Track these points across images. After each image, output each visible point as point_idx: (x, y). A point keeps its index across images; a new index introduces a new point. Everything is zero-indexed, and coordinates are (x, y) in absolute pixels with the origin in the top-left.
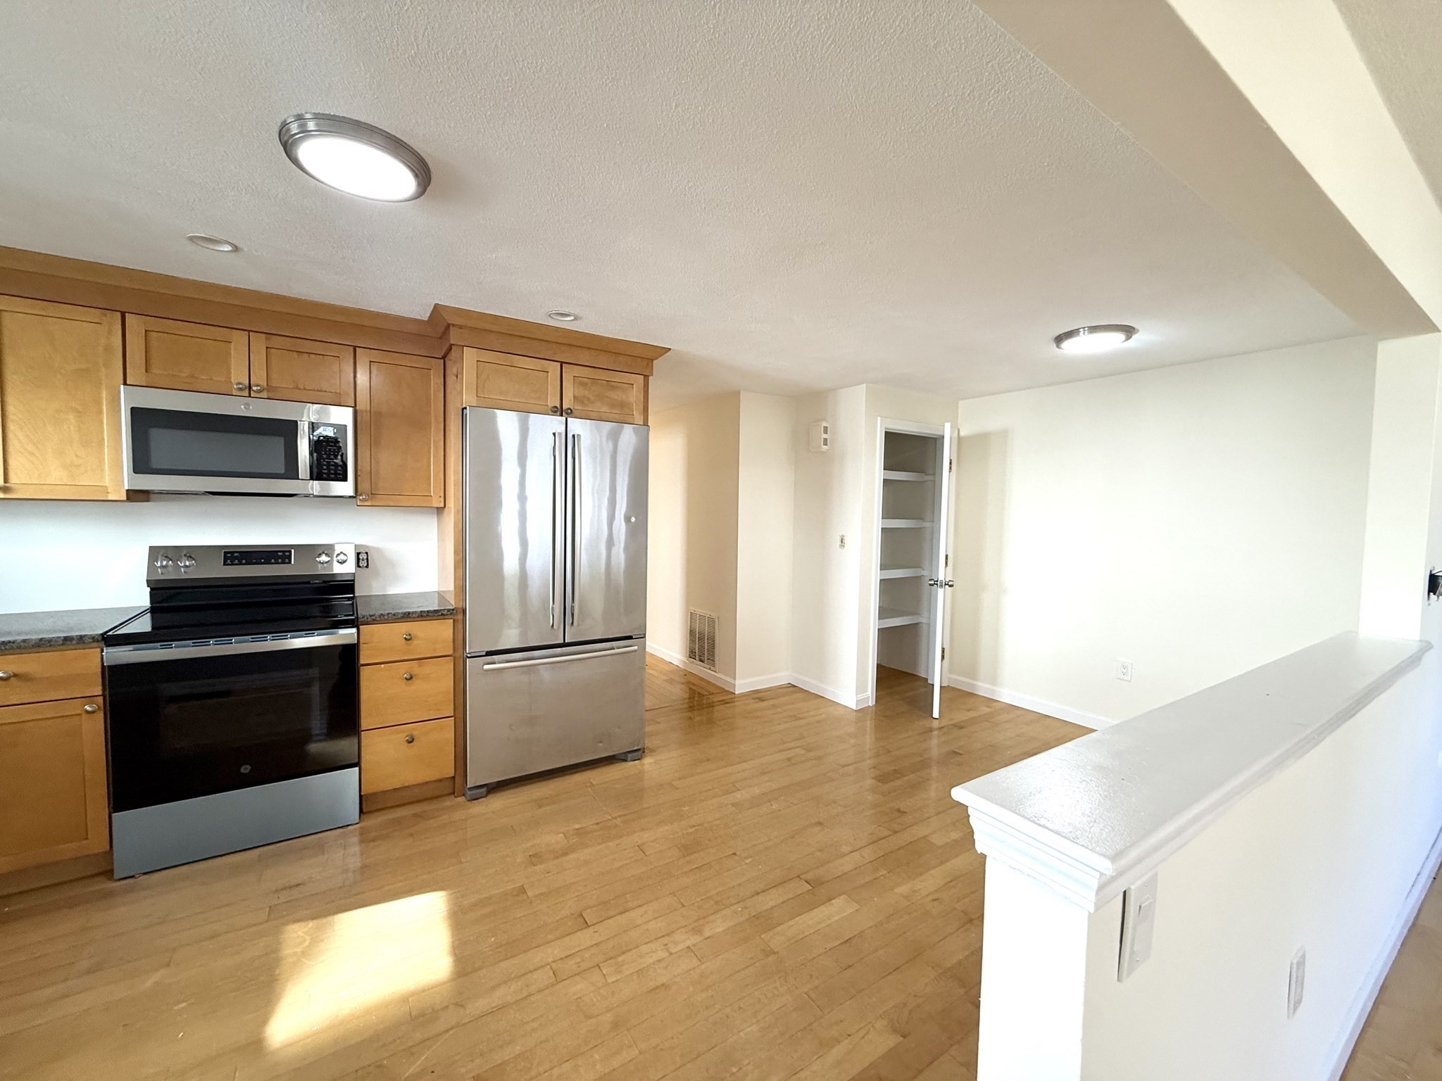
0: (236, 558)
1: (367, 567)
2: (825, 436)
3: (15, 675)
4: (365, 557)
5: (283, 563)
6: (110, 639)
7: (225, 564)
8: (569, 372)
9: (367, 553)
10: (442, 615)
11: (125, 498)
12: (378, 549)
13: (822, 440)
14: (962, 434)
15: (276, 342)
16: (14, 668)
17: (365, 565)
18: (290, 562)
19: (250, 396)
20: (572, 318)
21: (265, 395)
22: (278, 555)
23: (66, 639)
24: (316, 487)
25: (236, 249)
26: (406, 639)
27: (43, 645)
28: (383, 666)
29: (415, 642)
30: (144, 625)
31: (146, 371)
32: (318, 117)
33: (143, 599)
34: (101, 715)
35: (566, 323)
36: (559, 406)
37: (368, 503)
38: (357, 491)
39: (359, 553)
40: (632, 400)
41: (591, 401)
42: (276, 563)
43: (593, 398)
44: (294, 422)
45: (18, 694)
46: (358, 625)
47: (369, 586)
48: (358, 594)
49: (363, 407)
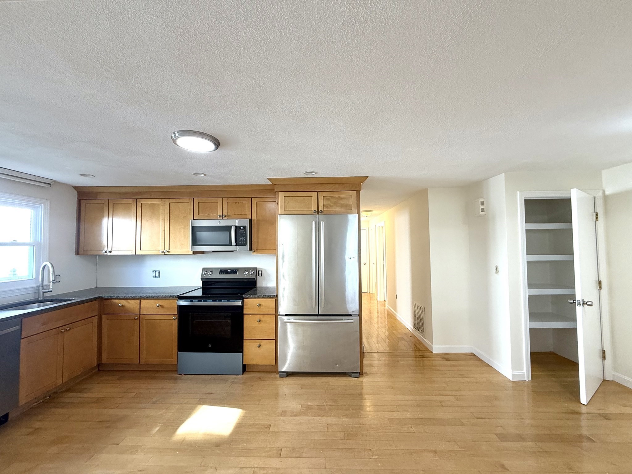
0: (223, 272)
1: (261, 276)
2: (482, 207)
3: (160, 306)
4: (261, 273)
5: (235, 274)
6: (181, 297)
7: (220, 274)
8: (321, 195)
9: (261, 271)
10: (271, 297)
11: (192, 253)
12: (265, 270)
13: (480, 209)
14: (607, 193)
15: (230, 200)
16: (160, 304)
17: (261, 275)
18: (237, 274)
19: (222, 219)
20: (314, 173)
21: (226, 218)
22: (234, 271)
23: (170, 296)
24: (237, 248)
25: (205, 175)
26: (258, 306)
27: (165, 298)
28: (251, 315)
29: (262, 307)
30: (199, 293)
31: (198, 215)
32: (178, 132)
33: (200, 284)
34: (177, 320)
35: (312, 175)
36: (317, 210)
37: (255, 253)
38: (251, 249)
39: (259, 271)
40: (351, 203)
41: (332, 206)
42: (233, 274)
43: (332, 205)
44: (231, 226)
45: (161, 311)
46: (243, 299)
47: (262, 283)
48: (258, 286)
49: (254, 218)
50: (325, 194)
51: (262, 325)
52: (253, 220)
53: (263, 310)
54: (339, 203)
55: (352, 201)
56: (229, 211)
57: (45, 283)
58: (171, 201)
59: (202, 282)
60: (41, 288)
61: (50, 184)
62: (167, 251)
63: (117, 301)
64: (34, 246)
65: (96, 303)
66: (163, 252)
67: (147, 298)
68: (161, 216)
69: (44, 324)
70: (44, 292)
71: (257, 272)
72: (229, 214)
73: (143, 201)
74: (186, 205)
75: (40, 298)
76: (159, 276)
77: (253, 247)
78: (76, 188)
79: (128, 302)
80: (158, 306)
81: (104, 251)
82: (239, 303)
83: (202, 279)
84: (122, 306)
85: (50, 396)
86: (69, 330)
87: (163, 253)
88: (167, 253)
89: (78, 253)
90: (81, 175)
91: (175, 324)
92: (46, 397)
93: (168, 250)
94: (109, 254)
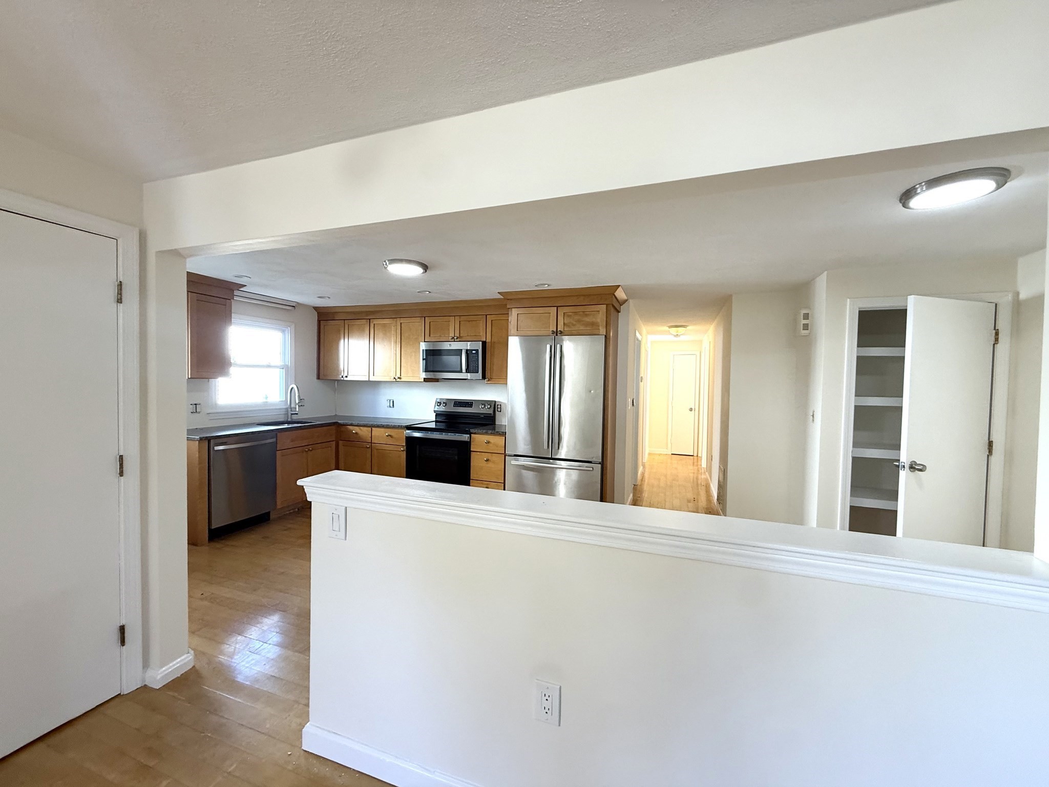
0: (457, 404)
2: (805, 322)
3: (390, 435)
4: (500, 407)
5: (470, 407)
6: (409, 428)
7: (454, 406)
8: (562, 311)
9: (501, 405)
10: (500, 434)
11: (423, 381)
12: (505, 404)
13: (802, 325)
15: (463, 318)
16: (389, 434)
17: (500, 410)
18: (472, 407)
19: (454, 341)
20: (548, 284)
21: (458, 340)
22: (468, 404)
23: (399, 426)
24: (469, 376)
25: (430, 292)
26: (486, 443)
27: (394, 427)
28: (478, 453)
29: (490, 445)
30: (432, 425)
31: (429, 336)
33: (433, 417)
34: (405, 452)
35: (546, 287)
36: (555, 330)
37: (489, 382)
38: (484, 377)
39: (498, 405)
40: (599, 320)
41: (574, 325)
42: (468, 407)
43: (575, 323)
44: (462, 350)
45: (390, 441)
46: (470, 434)
47: (502, 420)
48: (497, 423)
49: (488, 340)
50: (566, 310)
51: (490, 465)
52: (488, 342)
53: (491, 448)
54: (583, 321)
55: (600, 318)
56: (461, 332)
57: (293, 406)
58: (402, 320)
59: (436, 415)
60: (289, 410)
61: (294, 306)
62: (399, 378)
63: (351, 427)
64: (283, 369)
65: (333, 427)
66: (395, 378)
67: (378, 426)
68: (393, 338)
70: (292, 414)
71: (495, 406)
72: (461, 335)
73: (376, 322)
74: (417, 325)
75: (289, 420)
76: (393, 405)
77: (488, 374)
78: (316, 308)
79: (360, 429)
80: (387, 436)
81: (341, 376)
82: (465, 437)
83: (435, 411)
84: (356, 433)
85: (298, 509)
86: (311, 450)
87: (395, 380)
88: (399, 380)
89: (318, 378)
91: (404, 455)
92: (296, 508)
93: (399, 376)
94: (345, 379)
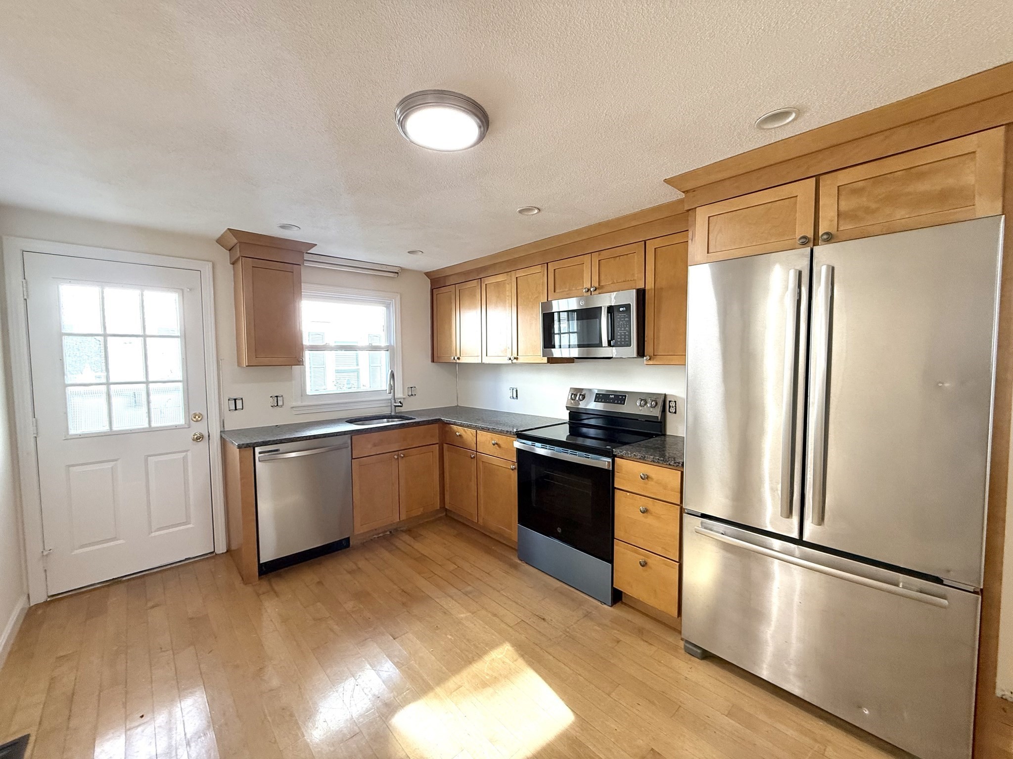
0: (600, 398)
1: (675, 413)
3: (496, 444)
4: (674, 405)
5: (621, 403)
7: (595, 401)
8: (830, 184)
9: (675, 402)
10: (670, 464)
11: (546, 362)
12: (684, 400)
15: (605, 254)
16: (496, 441)
17: (674, 411)
18: (624, 404)
19: (590, 295)
20: (793, 116)
21: (597, 292)
22: (619, 398)
23: (507, 431)
25: (539, 209)
26: (641, 477)
27: (502, 432)
28: (628, 494)
31: (554, 292)
33: (565, 416)
34: (516, 471)
36: (810, 234)
37: (651, 362)
38: (641, 353)
39: (670, 401)
41: (874, 212)
42: (618, 403)
43: (873, 206)
44: (601, 307)
46: (613, 457)
47: (675, 427)
48: (668, 433)
49: (650, 286)
50: (843, 178)
51: (649, 520)
52: (649, 290)
53: (652, 489)
56: (602, 277)
58: (520, 273)
59: (569, 413)
60: (393, 401)
61: (398, 273)
62: (515, 358)
63: (455, 427)
64: (388, 350)
65: (436, 426)
66: (510, 359)
67: (483, 429)
68: (507, 301)
69: (375, 445)
70: (396, 406)
71: (664, 403)
72: (602, 284)
73: (487, 281)
74: (537, 277)
75: (393, 414)
76: (517, 397)
77: (649, 349)
78: (428, 274)
79: (464, 430)
80: (494, 445)
81: (453, 358)
82: (604, 462)
83: (568, 408)
84: (460, 435)
85: (390, 532)
86: (402, 457)
87: (510, 362)
88: (515, 361)
89: (433, 361)
90: (409, 252)
91: (515, 476)
92: (386, 532)
93: (516, 356)
94: (458, 361)
